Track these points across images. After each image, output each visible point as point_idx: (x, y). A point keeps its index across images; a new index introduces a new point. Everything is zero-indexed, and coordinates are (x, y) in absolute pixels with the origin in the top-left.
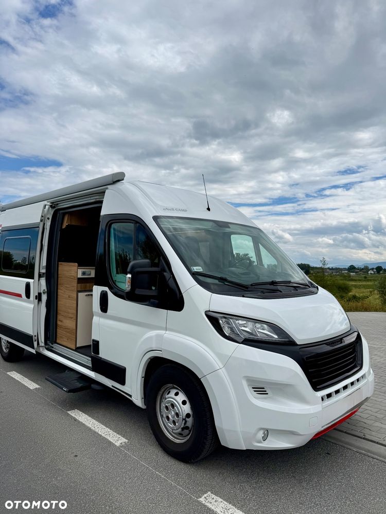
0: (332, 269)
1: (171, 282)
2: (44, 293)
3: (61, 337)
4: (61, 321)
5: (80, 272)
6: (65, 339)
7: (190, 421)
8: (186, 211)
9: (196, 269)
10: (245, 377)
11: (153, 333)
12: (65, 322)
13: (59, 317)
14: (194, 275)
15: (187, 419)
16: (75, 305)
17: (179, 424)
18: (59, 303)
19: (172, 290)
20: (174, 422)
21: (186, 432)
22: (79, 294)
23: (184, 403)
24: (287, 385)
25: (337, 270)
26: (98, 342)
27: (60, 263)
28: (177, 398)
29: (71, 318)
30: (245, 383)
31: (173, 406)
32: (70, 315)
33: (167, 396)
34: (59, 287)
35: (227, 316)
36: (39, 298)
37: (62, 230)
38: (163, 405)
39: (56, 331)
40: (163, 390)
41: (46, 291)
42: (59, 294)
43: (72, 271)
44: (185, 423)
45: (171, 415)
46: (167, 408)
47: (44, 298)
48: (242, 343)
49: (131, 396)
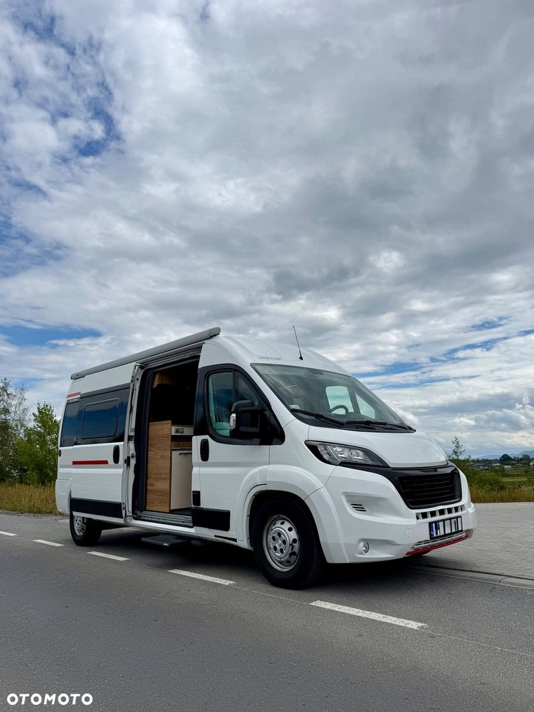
0: (478, 461)
1: (272, 419)
2: (132, 457)
3: (152, 503)
4: (152, 485)
5: (174, 429)
6: (156, 504)
7: (297, 545)
8: (280, 359)
9: (293, 407)
10: (344, 493)
11: (256, 470)
12: (156, 485)
13: (149, 481)
14: (293, 411)
15: (294, 544)
16: (169, 464)
17: (287, 550)
18: (149, 465)
19: (272, 426)
20: (282, 551)
21: (294, 558)
22: (173, 452)
23: (290, 529)
24: (382, 498)
25: (486, 462)
26: (199, 492)
27: (151, 423)
28: (283, 526)
29: (164, 479)
30: (344, 500)
31: (279, 534)
32: (163, 476)
33: (273, 528)
34: (149, 448)
35: (325, 444)
36: (127, 461)
37: (153, 390)
38: (270, 537)
39: (146, 497)
40: (269, 523)
41: (135, 454)
42: (149, 456)
43: (164, 430)
44: (292, 549)
45: (278, 544)
46: (274, 538)
47: (133, 462)
48: (339, 465)
49: (235, 540)
